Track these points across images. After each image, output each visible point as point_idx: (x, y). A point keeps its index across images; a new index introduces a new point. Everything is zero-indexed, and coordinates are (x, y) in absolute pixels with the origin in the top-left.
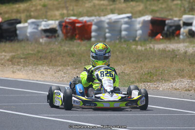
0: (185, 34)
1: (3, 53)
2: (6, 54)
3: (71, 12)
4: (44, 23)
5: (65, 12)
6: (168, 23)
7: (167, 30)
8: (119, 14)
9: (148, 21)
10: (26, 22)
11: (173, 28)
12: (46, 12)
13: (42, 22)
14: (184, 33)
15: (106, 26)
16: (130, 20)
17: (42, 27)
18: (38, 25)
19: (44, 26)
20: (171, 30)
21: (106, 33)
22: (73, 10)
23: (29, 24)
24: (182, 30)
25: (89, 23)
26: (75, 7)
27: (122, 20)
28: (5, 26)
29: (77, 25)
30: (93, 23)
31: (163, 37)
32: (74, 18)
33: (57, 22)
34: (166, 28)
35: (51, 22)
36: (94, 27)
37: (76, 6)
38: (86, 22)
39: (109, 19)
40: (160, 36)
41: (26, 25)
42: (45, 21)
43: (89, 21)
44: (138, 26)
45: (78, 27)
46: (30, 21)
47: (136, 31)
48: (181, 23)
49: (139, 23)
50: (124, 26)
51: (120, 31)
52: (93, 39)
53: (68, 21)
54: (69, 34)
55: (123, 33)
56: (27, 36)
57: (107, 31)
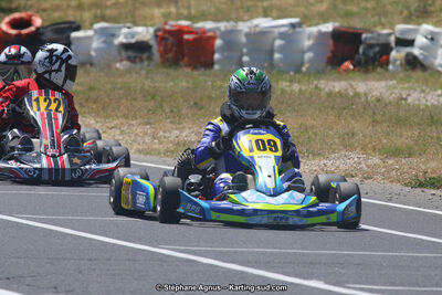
0: (398, 62)
4: (125, 30)
6: (366, 38)
7: (364, 53)
9: (326, 33)
10: (90, 27)
11: (377, 49)
13: (120, 28)
14: (396, 60)
15: (244, 40)
16: (291, 31)
17: (121, 39)
18: (113, 36)
19: (126, 37)
20: (371, 53)
21: (242, 56)
22: (188, 7)
23: (96, 31)
24: (393, 54)
25: (210, 34)
27: (276, 30)
29: (186, 37)
30: (218, 33)
31: (354, 66)
32: (184, 23)
33: (151, 30)
34: (361, 50)
35: (139, 29)
36: (218, 42)
38: (204, 32)
40: (348, 65)
41: (90, 33)
42: (129, 28)
43: (212, 30)
44: (308, 43)
45: (187, 40)
46: (97, 26)
47: (303, 52)
48: (392, 39)
49: (309, 38)
50: (278, 42)
51: (271, 52)
52: (216, 67)
53: (168, 27)
54: (170, 55)
55: (277, 56)
56: (90, 56)
57: (245, 50)
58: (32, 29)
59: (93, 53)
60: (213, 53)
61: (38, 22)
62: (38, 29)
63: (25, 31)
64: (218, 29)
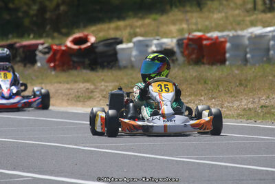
1: (103, 83)
2: (106, 84)
3: (194, 27)
4: (155, 42)
5: (185, 26)
8: (264, 27)
10: (130, 41)
12: (158, 27)
13: (152, 40)
15: (246, 42)
17: (153, 48)
18: (147, 46)
19: (156, 47)
21: (246, 54)
22: (196, 24)
25: (222, 40)
26: (199, 20)
27: (271, 34)
28: (100, 49)
29: (205, 42)
30: (228, 39)
32: (199, 34)
33: (175, 41)
35: (165, 40)
36: (228, 45)
37: (201, 18)
38: (217, 38)
39: (251, 33)
41: (131, 45)
42: (158, 40)
43: (223, 37)
45: (206, 45)
46: (135, 39)
50: (272, 43)
51: (268, 50)
52: (227, 63)
53: (191, 36)
54: (194, 56)
55: (272, 52)
56: (131, 61)
57: (248, 50)
58: (89, 44)
59: (133, 59)
60: (225, 53)
61: (92, 39)
62: (92, 44)
63: (83, 46)
64: (228, 36)
